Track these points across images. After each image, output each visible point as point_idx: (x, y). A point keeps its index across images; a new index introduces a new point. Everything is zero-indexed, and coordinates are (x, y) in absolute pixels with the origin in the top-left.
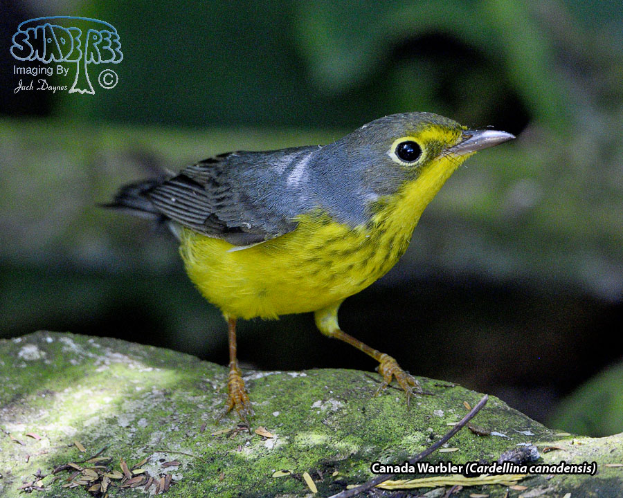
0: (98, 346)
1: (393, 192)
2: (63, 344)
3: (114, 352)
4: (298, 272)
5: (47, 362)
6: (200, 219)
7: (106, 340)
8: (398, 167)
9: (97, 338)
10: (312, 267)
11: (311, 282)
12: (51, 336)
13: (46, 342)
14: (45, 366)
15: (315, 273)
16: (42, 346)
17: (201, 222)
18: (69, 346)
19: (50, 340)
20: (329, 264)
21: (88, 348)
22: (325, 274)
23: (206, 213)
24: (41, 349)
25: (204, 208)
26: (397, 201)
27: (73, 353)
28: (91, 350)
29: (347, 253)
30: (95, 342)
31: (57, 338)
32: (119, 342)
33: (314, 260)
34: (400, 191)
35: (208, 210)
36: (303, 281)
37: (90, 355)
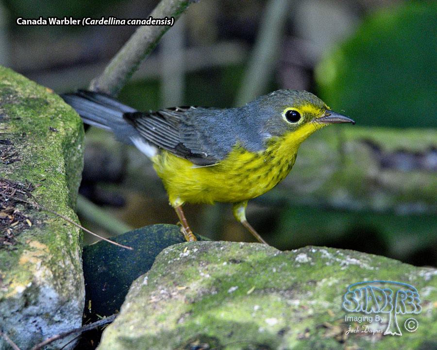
0: (342, 254)
1: (279, 135)
2: (321, 253)
3: (351, 258)
4: (231, 182)
5: (312, 264)
6: (171, 144)
7: (347, 251)
8: (285, 123)
9: (341, 250)
10: (238, 179)
11: (238, 187)
12: (315, 249)
13: (312, 252)
14: (311, 266)
15: (240, 182)
16: (309, 255)
17: (173, 147)
18: (325, 254)
19: (314, 251)
20: (247, 177)
21: (336, 255)
22: (245, 182)
23: (176, 141)
24: (308, 256)
25: (175, 138)
26: (281, 141)
27: (327, 258)
28: (338, 257)
29: (255, 170)
30: (341, 252)
31: (318, 250)
32: (355, 252)
33: (239, 175)
34: (284, 136)
35: (178, 139)
36: (233, 186)
37: (338, 260)
